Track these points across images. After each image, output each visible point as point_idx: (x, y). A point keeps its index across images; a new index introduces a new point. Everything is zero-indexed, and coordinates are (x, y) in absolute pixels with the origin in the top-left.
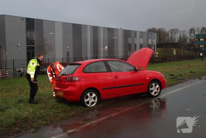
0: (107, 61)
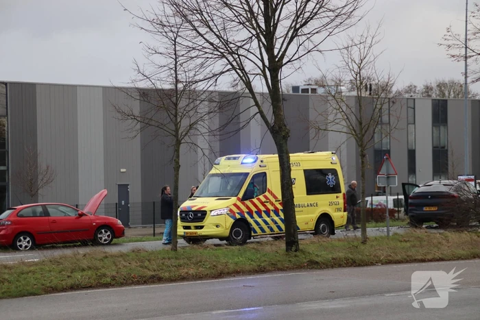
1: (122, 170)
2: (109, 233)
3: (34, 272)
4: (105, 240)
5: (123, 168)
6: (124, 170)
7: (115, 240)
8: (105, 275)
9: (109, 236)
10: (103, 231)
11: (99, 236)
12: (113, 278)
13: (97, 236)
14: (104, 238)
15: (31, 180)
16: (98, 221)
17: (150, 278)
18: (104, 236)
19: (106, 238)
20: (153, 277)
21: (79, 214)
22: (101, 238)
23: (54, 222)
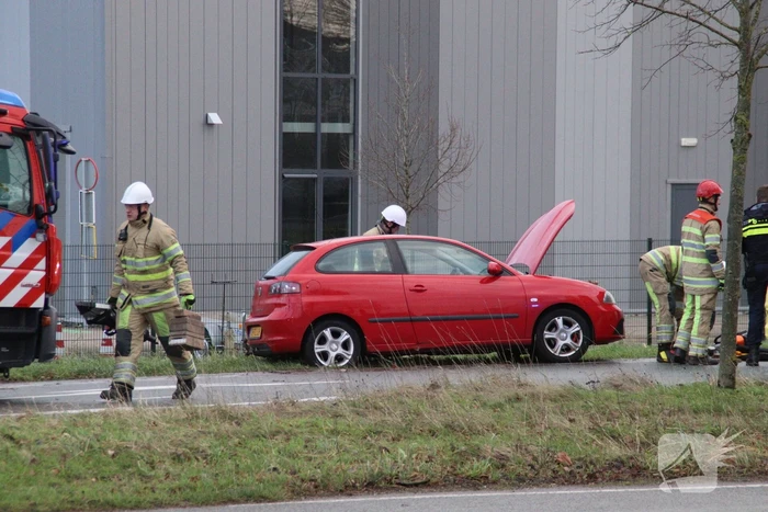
0: (399, 243)
1: (685, 141)
2: (576, 328)
3: (288, 436)
4: (567, 348)
5: (688, 136)
6: (692, 141)
7: (594, 351)
8: (477, 453)
9: (575, 337)
10: (560, 321)
11: (548, 335)
12: (501, 462)
13: (542, 335)
14: (560, 343)
15: (408, 164)
16: (542, 293)
17: (611, 466)
18: (563, 335)
19: (569, 341)
20: (618, 464)
21: (490, 271)
22: (552, 343)
23: (419, 289)
